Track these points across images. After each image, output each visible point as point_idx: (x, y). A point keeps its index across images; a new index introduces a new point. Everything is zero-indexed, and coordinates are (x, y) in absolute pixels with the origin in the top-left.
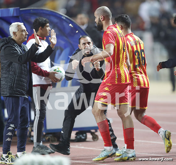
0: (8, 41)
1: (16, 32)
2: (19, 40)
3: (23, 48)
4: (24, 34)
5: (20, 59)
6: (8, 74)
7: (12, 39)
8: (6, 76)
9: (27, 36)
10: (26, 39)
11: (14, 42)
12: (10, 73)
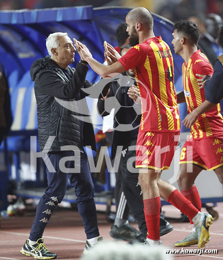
0: (45, 64)
1: (55, 49)
2: (62, 61)
3: (69, 73)
4: (69, 50)
5: (66, 91)
6: (48, 117)
7: (51, 60)
8: (45, 120)
9: (74, 54)
10: (73, 58)
11: (55, 65)
12: (51, 115)
